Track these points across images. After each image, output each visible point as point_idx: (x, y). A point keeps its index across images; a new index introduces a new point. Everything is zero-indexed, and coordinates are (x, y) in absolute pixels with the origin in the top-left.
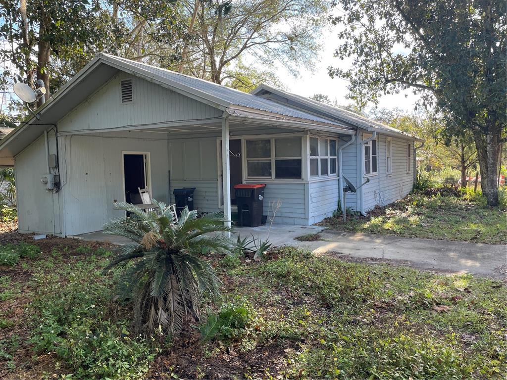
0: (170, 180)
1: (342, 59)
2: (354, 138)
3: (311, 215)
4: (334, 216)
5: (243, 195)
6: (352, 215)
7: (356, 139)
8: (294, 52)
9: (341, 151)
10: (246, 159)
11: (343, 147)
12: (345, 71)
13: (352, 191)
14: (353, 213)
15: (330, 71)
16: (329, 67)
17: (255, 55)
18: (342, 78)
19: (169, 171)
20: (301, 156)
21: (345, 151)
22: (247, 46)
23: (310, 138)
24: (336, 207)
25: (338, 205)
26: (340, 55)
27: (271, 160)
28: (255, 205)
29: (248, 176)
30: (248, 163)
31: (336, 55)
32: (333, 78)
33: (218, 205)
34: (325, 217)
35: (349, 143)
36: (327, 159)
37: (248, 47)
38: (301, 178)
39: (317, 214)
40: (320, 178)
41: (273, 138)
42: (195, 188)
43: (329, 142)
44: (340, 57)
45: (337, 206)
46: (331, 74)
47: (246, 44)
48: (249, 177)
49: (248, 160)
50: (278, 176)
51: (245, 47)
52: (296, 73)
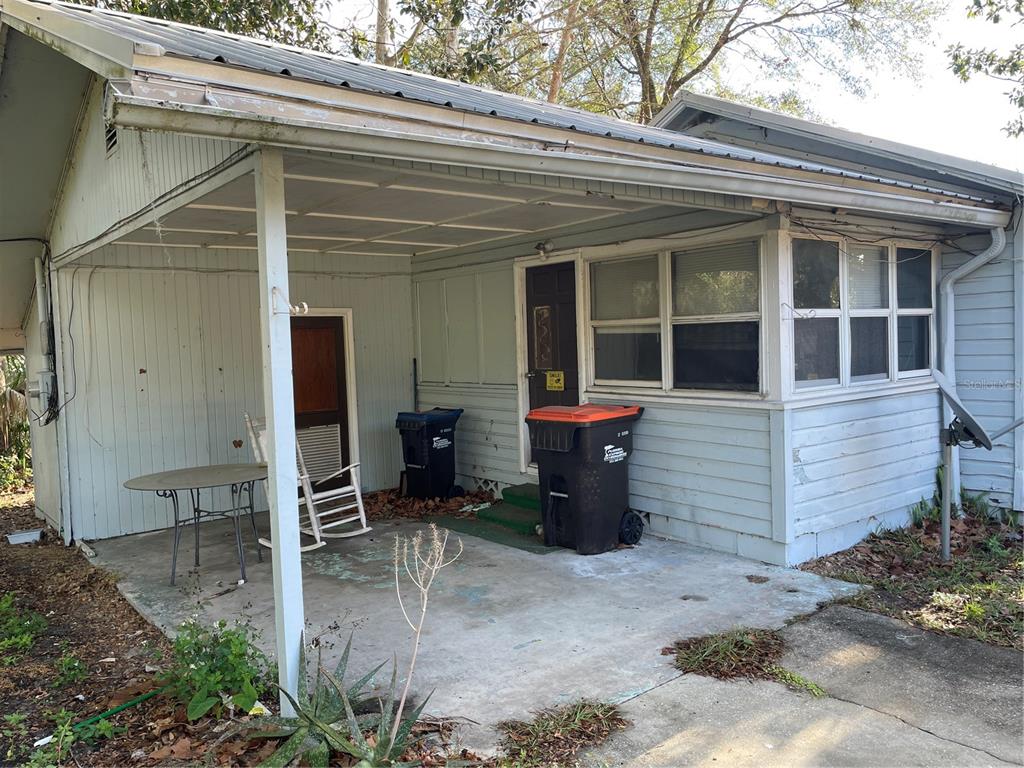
0: (416, 385)
1: (996, 20)
2: (1000, 239)
3: (791, 530)
4: (917, 525)
5: (554, 444)
6: (993, 522)
7: (1010, 244)
8: (859, 34)
9: (948, 289)
10: (590, 323)
11: (958, 274)
12: (1004, 54)
13: (978, 443)
14: (998, 515)
15: (956, 57)
16: (951, 47)
17: (752, 55)
18: (997, 75)
19: (415, 360)
20: (758, 310)
21: (964, 288)
22: (733, 34)
23: (795, 241)
24: (928, 491)
25: (939, 483)
26: (987, 10)
27: (659, 326)
28: (589, 480)
29: (596, 378)
30: (597, 337)
31: (975, 9)
32: (965, 79)
33: (518, 462)
34: (873, 527)
35: (982, 258)
36: (884, 320)
37: (732, 39)
38: (756, 390)
39: (832, 523)
40: (847, 385)
41: (663, 250)
42: (462, 411)
43: (892, 258)
44: (990, 15)
45: (934, 487)
46: (959, 69)
47: (727, 30)
48: (599, 382)
49: (595, 328)
50: (681, 381)
51: (725, 39)
52: (862, 85)
